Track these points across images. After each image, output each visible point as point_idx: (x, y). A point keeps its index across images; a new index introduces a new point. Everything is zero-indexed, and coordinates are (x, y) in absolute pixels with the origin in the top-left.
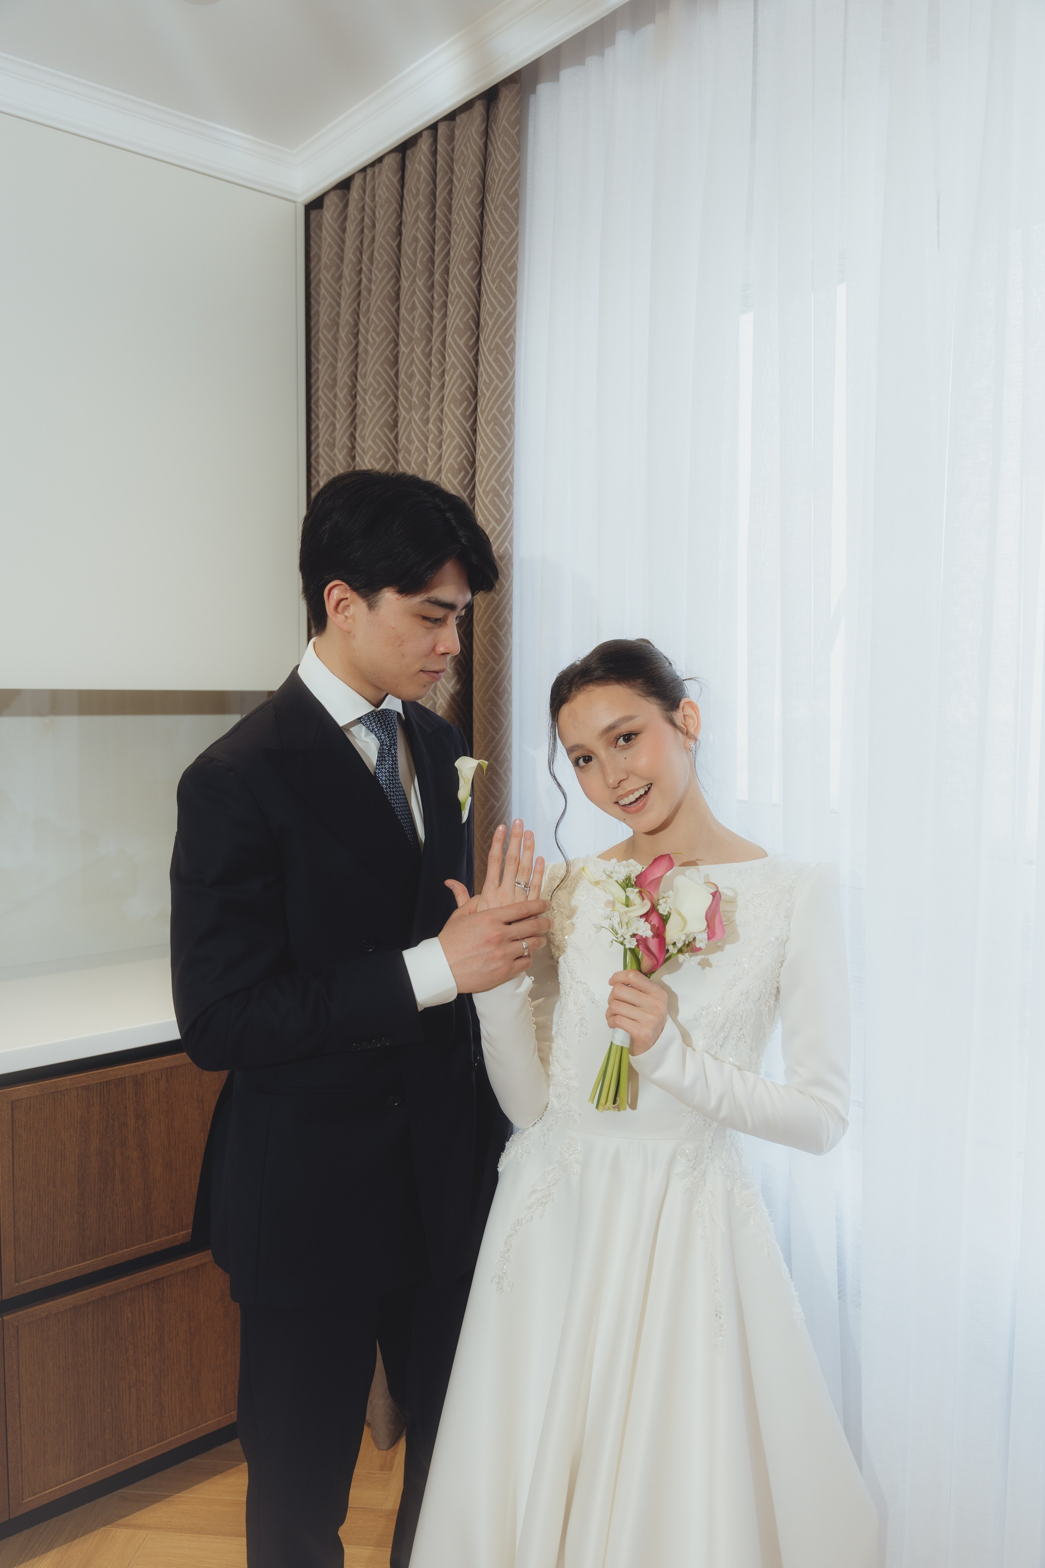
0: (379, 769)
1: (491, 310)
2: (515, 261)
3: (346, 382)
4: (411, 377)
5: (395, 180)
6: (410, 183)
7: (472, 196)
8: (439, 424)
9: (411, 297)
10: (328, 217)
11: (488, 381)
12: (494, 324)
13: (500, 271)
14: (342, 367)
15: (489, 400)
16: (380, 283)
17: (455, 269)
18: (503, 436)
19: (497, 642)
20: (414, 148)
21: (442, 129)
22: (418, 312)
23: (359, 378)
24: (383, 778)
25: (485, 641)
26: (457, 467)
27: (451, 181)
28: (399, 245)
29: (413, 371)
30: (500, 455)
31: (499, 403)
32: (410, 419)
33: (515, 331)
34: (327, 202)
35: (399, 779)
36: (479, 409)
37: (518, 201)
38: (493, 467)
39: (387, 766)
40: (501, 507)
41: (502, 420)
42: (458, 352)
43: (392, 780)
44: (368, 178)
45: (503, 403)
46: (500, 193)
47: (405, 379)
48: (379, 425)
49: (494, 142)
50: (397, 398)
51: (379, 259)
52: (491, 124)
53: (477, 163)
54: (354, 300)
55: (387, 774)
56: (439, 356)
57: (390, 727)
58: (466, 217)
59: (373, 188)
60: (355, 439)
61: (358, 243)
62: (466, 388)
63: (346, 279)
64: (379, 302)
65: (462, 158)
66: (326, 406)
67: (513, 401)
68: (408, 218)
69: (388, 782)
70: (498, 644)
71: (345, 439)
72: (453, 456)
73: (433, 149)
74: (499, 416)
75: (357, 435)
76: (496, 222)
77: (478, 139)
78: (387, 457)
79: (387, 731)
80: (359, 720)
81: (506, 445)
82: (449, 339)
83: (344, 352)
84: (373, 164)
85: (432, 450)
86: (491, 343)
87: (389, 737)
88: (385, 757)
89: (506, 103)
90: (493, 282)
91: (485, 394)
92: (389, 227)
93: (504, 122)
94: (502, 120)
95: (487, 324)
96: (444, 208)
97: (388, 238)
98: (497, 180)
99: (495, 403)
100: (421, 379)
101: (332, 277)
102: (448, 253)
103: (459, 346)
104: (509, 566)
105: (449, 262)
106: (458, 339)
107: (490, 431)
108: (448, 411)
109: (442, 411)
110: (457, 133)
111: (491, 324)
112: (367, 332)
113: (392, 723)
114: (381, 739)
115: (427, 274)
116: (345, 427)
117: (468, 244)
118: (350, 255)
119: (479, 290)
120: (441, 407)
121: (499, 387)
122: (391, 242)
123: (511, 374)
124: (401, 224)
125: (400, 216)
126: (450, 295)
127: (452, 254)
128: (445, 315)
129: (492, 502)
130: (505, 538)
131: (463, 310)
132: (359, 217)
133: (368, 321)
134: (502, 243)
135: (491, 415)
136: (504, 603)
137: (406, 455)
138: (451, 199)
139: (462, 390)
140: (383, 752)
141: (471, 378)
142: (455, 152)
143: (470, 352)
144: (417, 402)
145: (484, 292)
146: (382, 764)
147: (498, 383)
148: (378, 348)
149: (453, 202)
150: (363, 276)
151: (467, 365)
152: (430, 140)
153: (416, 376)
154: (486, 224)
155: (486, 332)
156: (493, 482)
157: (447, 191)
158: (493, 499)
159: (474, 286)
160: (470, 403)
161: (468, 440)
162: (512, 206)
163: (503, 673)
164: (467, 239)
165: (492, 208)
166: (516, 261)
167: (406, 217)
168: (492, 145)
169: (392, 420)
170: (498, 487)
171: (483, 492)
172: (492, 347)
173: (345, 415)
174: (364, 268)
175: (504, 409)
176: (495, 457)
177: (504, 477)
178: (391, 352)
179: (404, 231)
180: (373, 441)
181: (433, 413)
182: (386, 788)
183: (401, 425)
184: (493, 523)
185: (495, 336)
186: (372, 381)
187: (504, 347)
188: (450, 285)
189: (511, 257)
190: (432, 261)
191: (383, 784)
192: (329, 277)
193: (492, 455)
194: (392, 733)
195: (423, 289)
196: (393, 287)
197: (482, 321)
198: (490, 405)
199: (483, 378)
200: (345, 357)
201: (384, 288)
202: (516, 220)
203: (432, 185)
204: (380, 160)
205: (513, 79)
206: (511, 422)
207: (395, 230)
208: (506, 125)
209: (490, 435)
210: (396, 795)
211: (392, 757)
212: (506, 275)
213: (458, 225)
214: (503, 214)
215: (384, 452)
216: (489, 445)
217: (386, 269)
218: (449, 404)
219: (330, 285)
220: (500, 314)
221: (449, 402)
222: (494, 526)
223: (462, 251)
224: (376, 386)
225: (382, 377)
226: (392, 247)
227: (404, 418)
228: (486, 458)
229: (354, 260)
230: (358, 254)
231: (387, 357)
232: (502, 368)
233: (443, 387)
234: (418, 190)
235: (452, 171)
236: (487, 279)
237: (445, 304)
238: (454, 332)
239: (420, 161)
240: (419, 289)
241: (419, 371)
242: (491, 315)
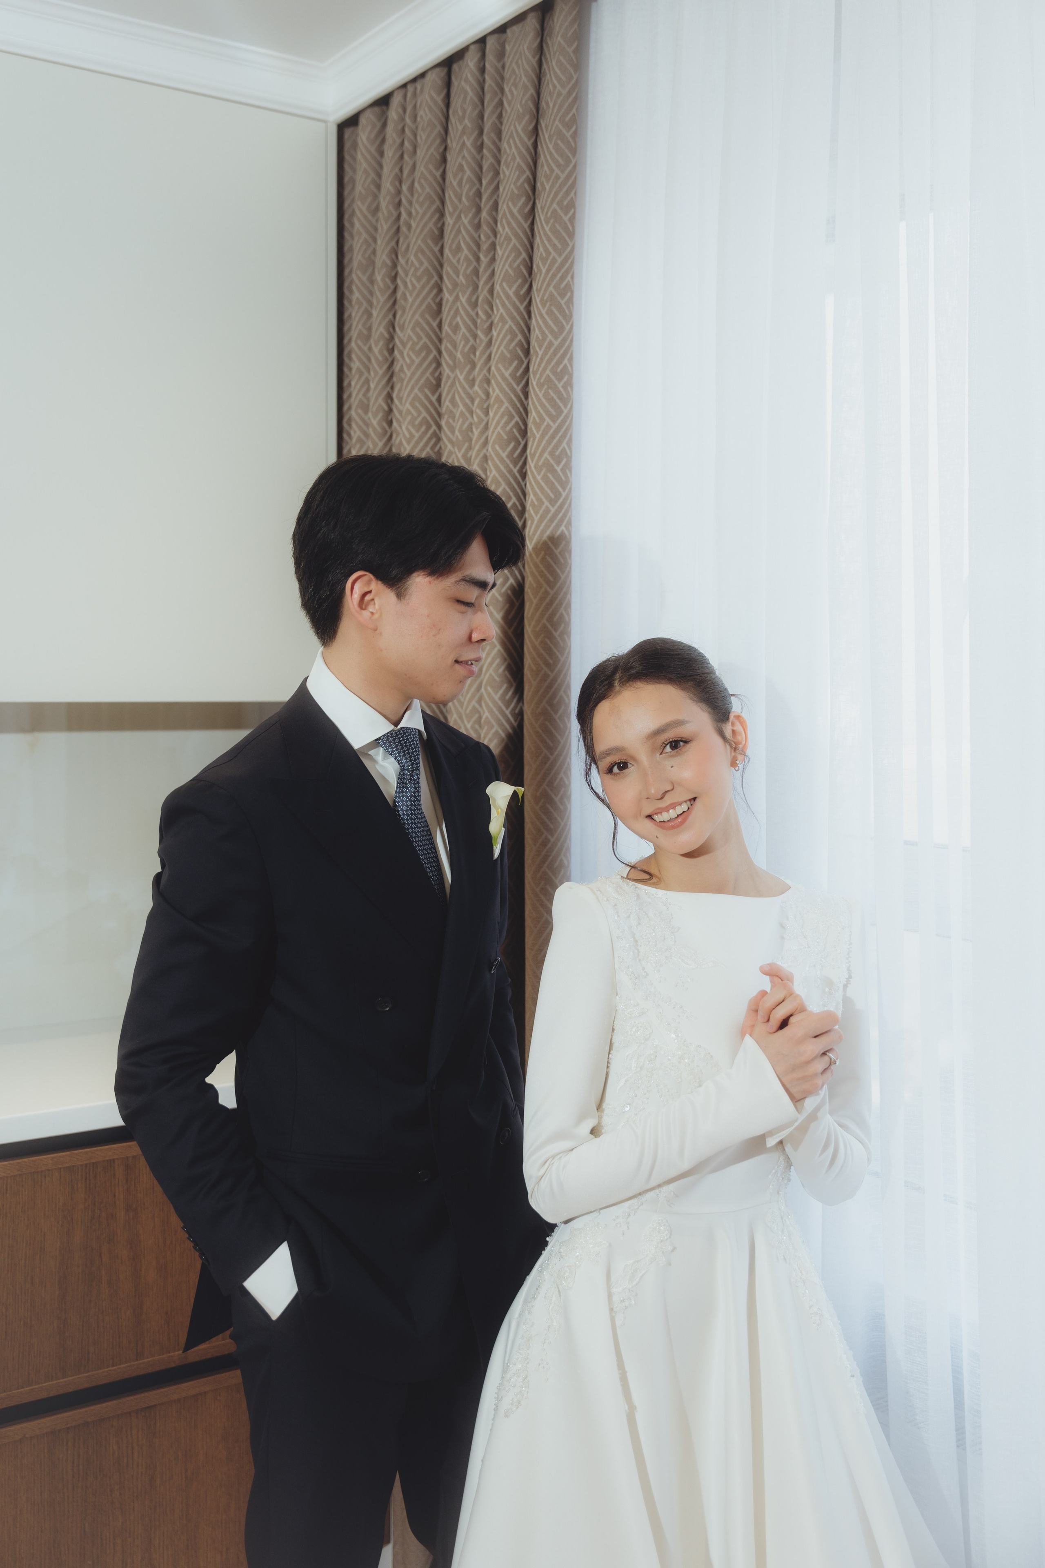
0: (399, 797)
1: (544, 255)
2: (572, 198)
3: (382, 334)
4: (456, 329)
5: (439, 99)
6: (455, 102)
7: (524, 122)
8: (485, 385)
9: (456, 236)
10: (365, 138)
11: (540, 337)
12: (548, 271)
13: (555, 211)
14: (378, 315)
15: (542, 359)
16: (421, 219)
17: (505, 207)
18: (558, 401)
19: (551, 645)
20: (461, 62)
21: (491, 43)
22: (464, 255)
23: (397, 329)
24: (403, 808)
25: (537, 643)
26: (505, 437)
27: (501, 103)
28: (443, 176)
29: (457, 323)
30: (554, 424)
31: (553, 363)
32: (454, 379)
33: (572, 277)
34: (363, 120)
35: (421, 809)
36: (531, 370)
37: (576, 129)
38: (547, 438)
39: (409, 794)
40: (556, 484)
41: (556, 382)
42: (507, 302)
43: (414, 810)
44: (409, 95)
45: (559, 363)
46: (554, 120)
47: (450, 332)
48: (418, 386)
49: (549, 60)
50: (440, 352)
51: (420, 191)
52: (546, 38)
53: (528, 84)
54: (392, 238)
55: (409, 803)
56: (486, 307)
57: (412, 749)
58: (516, 146)
59: (415, 107)
60: (392, 400)
61: (397, 170)
62: (517, 345)
63: (383, 213)
64: (420, 241)
65: (514, 77)
66: (360, 360)
67: (571, 359)
68: (453, 143)
69: (409, 812)
70: (553, 647)
71: (380, 401)
72: (501, 424)
73: (481, 65)
74: (553, 378)
75: (394, 396)
76: (550, 153)
77: (530, 57)
78: (427, 422)
79: (408, 753)
80: (377, 742)
81: (562, 412)
82: (497, 288)
83: (380, 298)
84: (414, 80)
85: (478, 417)
86: (544, 294)
87: (411, 761)
88: (406, 784)
89: (562, 17)
90: (547, 223)
91: (537, 352)
92: (432, 154)
93: (559, 38)
94: (557, 37)
95: (540, 270)
96: (492, 134)
97: (431, 167)
98: (551, 105)
99: (548, 362)
100: (466, 332)
101: (368, 208)
102: (497, 188)
103: (508, 297)
104: (567, 554)
105: (498, 197)
106: (507, 288)
107: (544, 395)
108: (496, 373)
109: (489, 370)
110: (508, 48)
111: (544, 271)
112: (407, 275)
113: (414, 744)
114: (402, 763)
115: (474, 210)
116: (380, 387)
117: (518, 178)
118: (387, 185)
119: (532, 230)
120: (488, 366)
121: (553, 344)
122: (434, 171)
123: (567, 328)
124: (446, 149)
125: (444, 140)
126: (498, 236)
127: (501, 189)
128: (493, 260)
129: (545, 478)
131: (513, 255)
132: (398, 141)
133: (407, 262)
134: (558, 177)
135: (544, 377)
136: (560, 597)
137: (451, 421)
138: (501, 123)
139: (511, 347)
140: (404, 778)
141: (522, 332)
142: (505, 71)
143: (522, 303)
144: (462, 360)
145: (537, 234)
146: (402, 792)
147: (553, 340)
148: (418, 295)
149: (503, 128)
150: (402, 210)
151: (518, 318)
152: (479, 55)
153: (460, 329)
154: (540, 154)
155: (539, 281)
156: (546, 455)
157: (496, 114)
158: (547, 475)
159: (526, 226)
160: (522, 362)
161: (519, 405)
162: (569, 135)
163: (559, 681)
164: (517, 173)
165: (547, 136)
166: (574, 197)
167: (452, 142)
168: (547, 63)
169: (434, 379)
170: (552, 462)
171: (535, 467)
172: (545, 298)
173: (381, 372)
174: (404, 200)
175: (559, 370)
176: (549, 426)
177: (560, 449)
178: (433, 299)
179: (449, 158)
180: (412, 404)
181: (479, 374)
182: (407, 820)
183: (445, 385)
184: (547, 503)
185: (549, 285)
186: (412, 333)
187: (559, 298)
188: (499, 225)
189: (568, 193)
190: (479, 194)
191: (404, 814)
193: (545, 423)
194: (415, 756)
195: (470, 228)
196: (435, 224)
197: (535, 266)
198: (543, 365)
199: (536, 334)
200: (380, 305)
201: (425, 225)
202: (574, 151)
203: (480, 107)
204: (423, 75)
206: (569, 384)
207: (438, 157)
208: (562, 41)
209: (544, 400)
210: (418, 827)
211: (415, 784)
212: (563, 214)
213: (508, 156)
214: (559, 144)
215: (425, 418)
216: (542, 412)
217: (427, 203)
218: (497, 363)
219: (365, 217)
220: (554, 260)
221: (497, 361)
222: (548, 508)
223: (512, 186)
224: (415, 339)
225: (422, 329)
226: (435, 177)
227: (448, 377)
228: (538, 427)
229: (392, 190)
230: (397, 183)
231: (429, 305)
232: (556, 321)
233: (490, 342)
234: (464, 111)
235: (502, 90)
236: (540, 219)
237: (493, 246)
238: (503, 280)
239: (467, 80)
240: (465, 228)
241: (465, 323)
242: (544, 260)
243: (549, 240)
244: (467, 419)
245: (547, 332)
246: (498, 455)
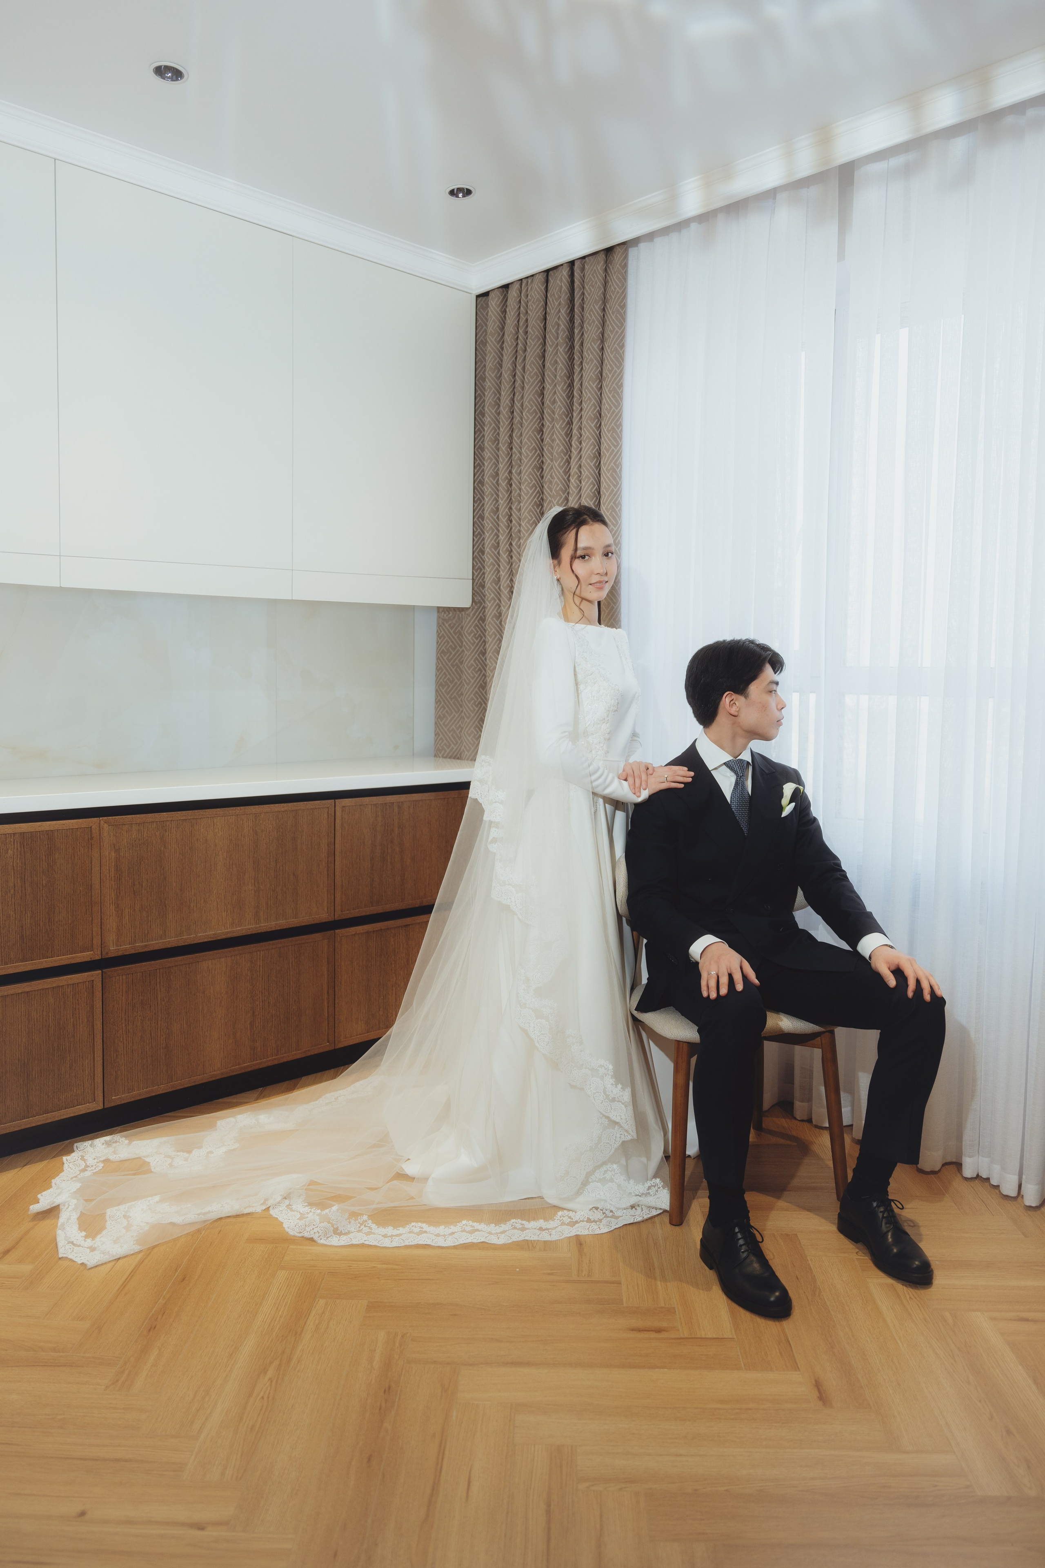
1: (610, 367)
2: (624, 342)
3: (507, 404)
4: (554, 402)
5: (543, 288)
6: (553, 292)
7: (599, 304)
8: (580, 431)
9: (553, 357)
10: (493, 304)
11: (607, 406)
12: (613, 376)
13: (616, 348)
14: (505, 395)
15: (609, 418)
18: (618, 438)
20: (557, 272)
21: (577, 264)
23: (517, 402)
26: (593, 456)
27: (583, 294)
28: (545, 326)
30: (616, 449)
33: (622, 377)
34: (492, 295)
36: (603, 424)
37: (626, 309)
38: (610, 457)
40: (617, 477)
41: (617, 430)
42: (590, 390)
44: (524, 285)
45: (618, 420)
46: (615, 305)
47: (549, 404)
48: (531, 430)
49: (611, 274)
50: (543, 414)
51: (531, 333)
52: (608, 266)
53: (600, 286)
54: (513, 356)
58: (595, 316)
59: (527, 291)
61: (516, 322)
62: (597, 411)
63: (508, 344)
64: (532, 359)
65: (591, 281)
66: (490, 417)
71: (507, 438)
72: (590, 450)
73: (571, 275)
74: (615, 427)
76: (613, 320)
77: (600, 273)
82: (584, 384)
83: (506, 388)
84: (527, 278)
85: (576, 445)
86: (611, 387)
89: (617, 256)
90: (612, 353)
94: (615, 265)
96: (580, 308)
97: (538, 322)
98: (613, 297)
99: (613, 420)
100: (560, 404)
101: (495, 340)
102: (583, 335)
103: (592, 388)
106: (592, 384)
107: (609, 435)
109: (581, 424)
110: (587, 267)
111: (610, 376)
117: (597, 331)
118: (510, 328)
120: (580, 421)
124: (546, 313)
127: (586, 336)
128: (580, 370)
129: (611, 475)
130: (619, 495)
131: (593, 367)
132: (517, 307)
133: (523, 369)
134: (618, 332)
135: (609, 425)
137: (549, 448)
138: (583, 303)
139: (595, 413)
142: (586, 278)
144: (558, 418)
145: (605, 359)
148: (531, 385)
150: (519, 342)
151: (595, 397)
152: (569, 270)
153: (557, 402)
154: (606, 320)
155: (607, 381)
156: (612, 464)
157: (581, 299)
158: (612, 473)
159: (599, 353)
162: (622, 312)
165: (611, 312)
167: (550, 311)
168: (610, 277)
169: (540, 427)
170: (615, 467)
171: (606, 470)
173: (507, 424)
174: (520, 337)
175: (616, 422)
176: (613, 450)
178: (540, 388)
179: (548, 318)
180: (528, 439)
181: (576, 425)
183: (547, 430)
184: (612, 487)
185: (613, 383)
186: (528, 404)
187: (618, 390)
188: (584, 353)
190: (571, 337)
192: (493, 340)
193: (612, 449)
195: (563, 353)
196: (540, 350)
201: (536, 350)
202: (625, 319)
203: (569, 294)
204: (532, 276)
205: (624, 243)
206: (621, 430)
207: (542, 317)
208: (619, 267)
209: (610, 438)
212: (619, 349)
214: (617, 316)
215: (534, 446)
217: (536, 340)
218: (587, 420)
219: (494, 344)
222: (613, 489)
223: (592, 334)
225: (534, 402)
226: (540, 327)
227: (549, 426)
228: (608, 451)
229: (514, 332)
230: (516, 328)
231: (537, 391)
233: (581, 409)
234: (558, 295)
235: (584, 288)
236: (607, 351)
237: (582, 363)
238: (589, 380)
239: (561, 280)
240: (560, 353)
241: (560, 400)
242: (610, 371)
243: (613, 362)
244: (561, 447)
245: (612, 405)
246: (589, 464)
